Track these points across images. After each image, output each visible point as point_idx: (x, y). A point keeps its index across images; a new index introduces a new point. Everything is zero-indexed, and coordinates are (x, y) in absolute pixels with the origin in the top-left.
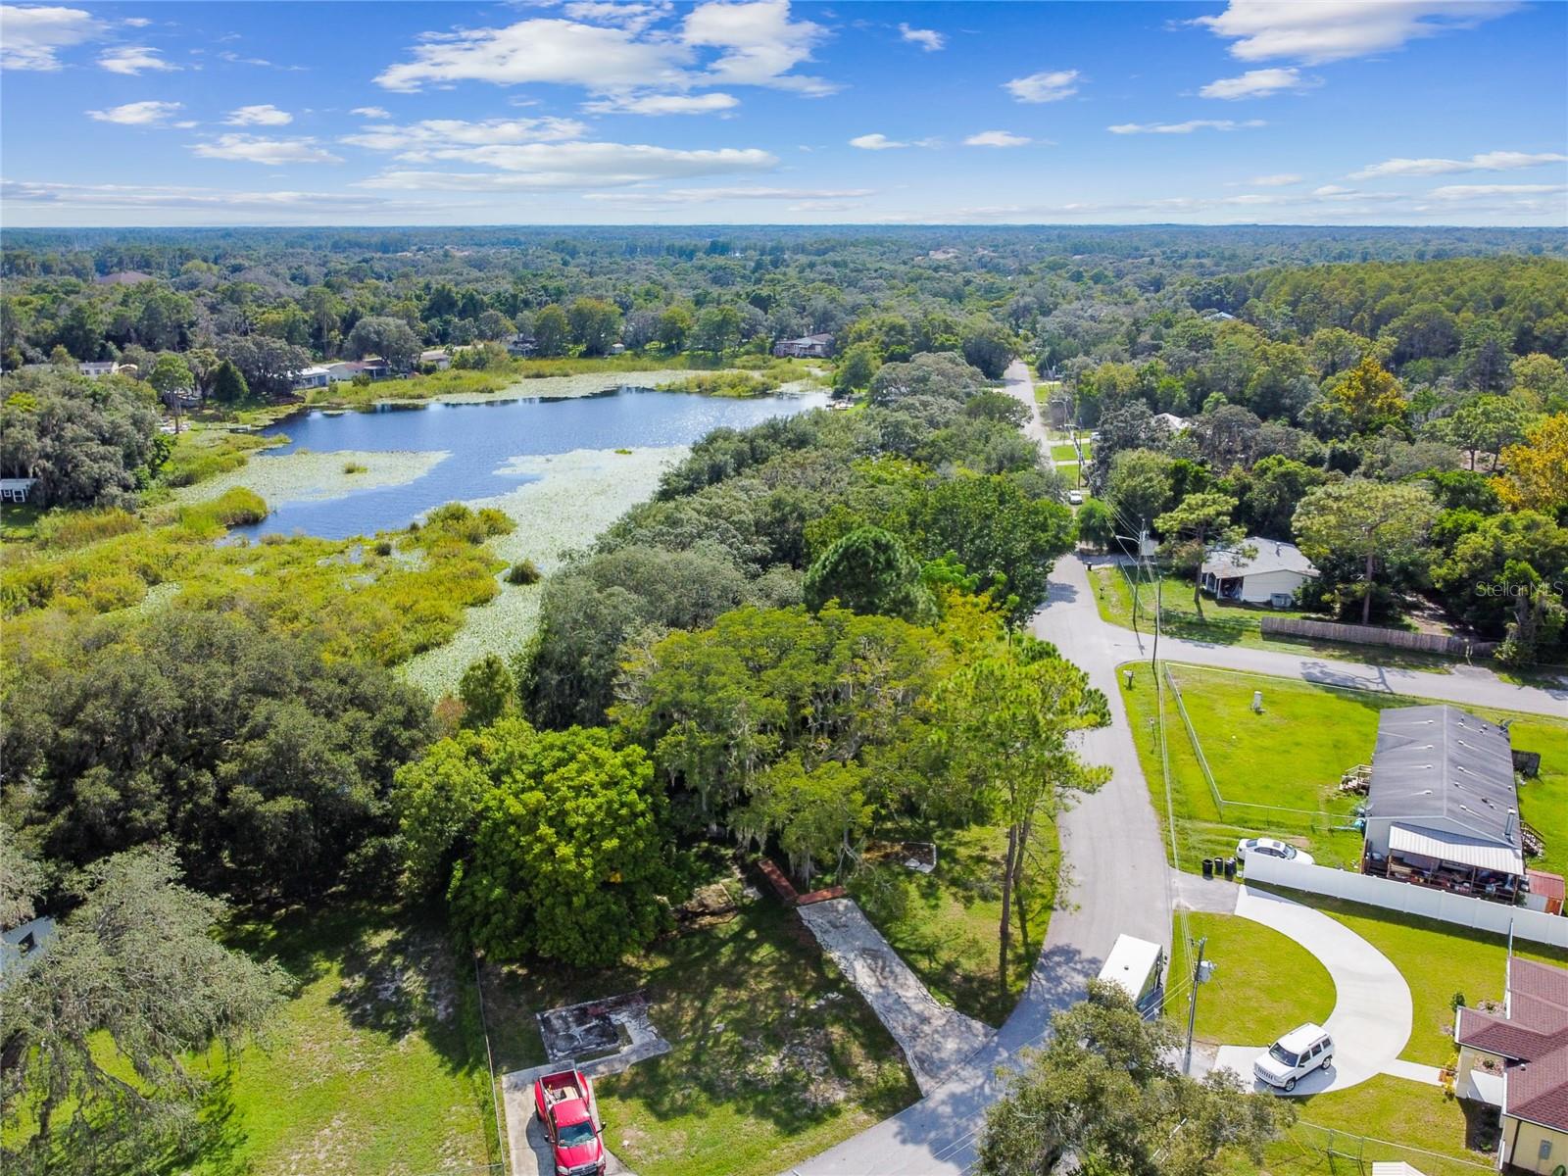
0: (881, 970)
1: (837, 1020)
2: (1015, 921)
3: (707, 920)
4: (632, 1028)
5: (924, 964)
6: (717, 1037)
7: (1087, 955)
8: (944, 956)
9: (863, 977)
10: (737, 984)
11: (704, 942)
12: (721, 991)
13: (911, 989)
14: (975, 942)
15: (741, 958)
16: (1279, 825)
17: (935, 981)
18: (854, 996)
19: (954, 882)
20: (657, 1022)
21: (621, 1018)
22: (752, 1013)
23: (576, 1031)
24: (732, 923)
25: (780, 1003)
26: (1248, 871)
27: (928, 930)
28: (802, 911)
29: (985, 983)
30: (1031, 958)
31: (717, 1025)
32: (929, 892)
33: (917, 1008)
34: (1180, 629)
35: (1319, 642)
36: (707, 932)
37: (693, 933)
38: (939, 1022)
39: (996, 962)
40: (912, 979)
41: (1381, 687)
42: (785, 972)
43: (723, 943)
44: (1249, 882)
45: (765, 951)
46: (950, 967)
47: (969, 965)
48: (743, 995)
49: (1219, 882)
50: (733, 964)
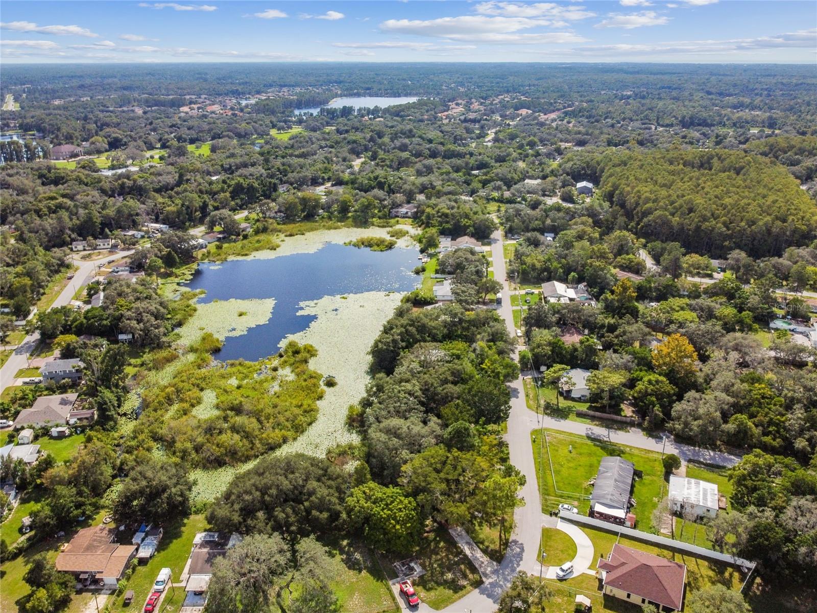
0: (472, 549)
1: (463, 563)
2: (503, 532)
3: (426, 535)
4: (415, 567)
5: (481, 546)
6: (435, 569)
7: (520, 542)
8: (486, 544)
9: (468, 552)
10: (437, 554)
11: (427, 542)
12: (434, 556)
13: (479, 554)
14: (493, 539)
15: (436, 546)
16: (571, 497)
17: (485, 551)
18: (466, 556)
19: (487, 521)
20: (420, 565)
21: (412, 564)
22: (442, 562)
23: (403, 569)
24: (432, 536)
25: (449, 559)
26: (561, 515)
27: (481, 536)
28: (450, 531)
29: (496, 551)
30: (506, 544)
31: (435, 566)
32: (480, 524)
33: (481, 559)
34: (551, 412)
35: (593, 418)
36: (426, 538)
37: (422, 539)
38: (486, 563)
39: (498, 546)
40: (479, 551)
41: (608, 439)
42: (448, 550)
43: (431, 541)
44: (562, 518)
45: (442, 544)
46: (487, 547)
47: (492, 547)
48: (439, 557)
49: (554, 517)
50: (435, 548)
